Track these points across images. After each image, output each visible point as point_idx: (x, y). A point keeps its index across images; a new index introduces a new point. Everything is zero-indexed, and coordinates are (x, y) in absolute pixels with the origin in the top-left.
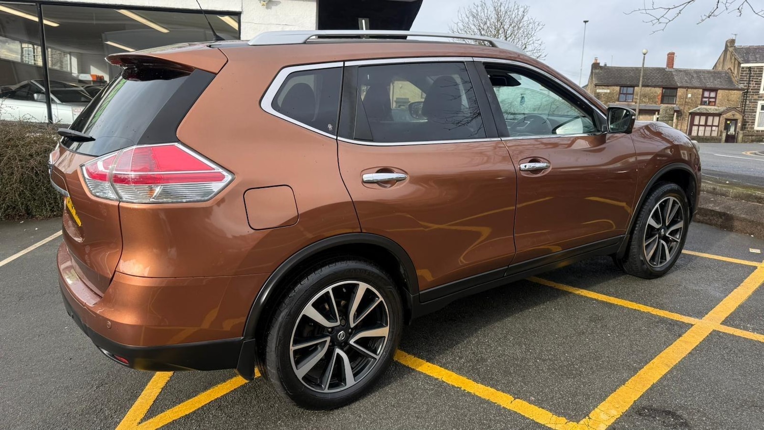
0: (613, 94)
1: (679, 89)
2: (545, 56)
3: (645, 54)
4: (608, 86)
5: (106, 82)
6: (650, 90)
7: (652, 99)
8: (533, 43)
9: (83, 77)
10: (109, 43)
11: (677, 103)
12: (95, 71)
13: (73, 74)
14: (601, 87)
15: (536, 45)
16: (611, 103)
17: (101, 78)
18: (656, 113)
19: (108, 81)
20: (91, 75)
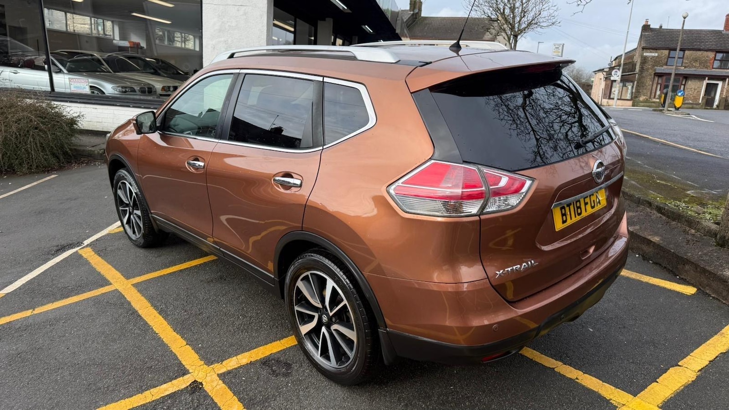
0: (661, 57)
2: (559, 23)
3: (685, 18)
4: (656, 49)
5: (143, 47)
6: (702, 54)
7: (704, 64)
8: (549, 9)
9: (125, 44)
10: (134, 14)
12: (135, 39)
13: (114, 41)
14: (648, 51)
15: (551, 11)
16: (659, 68)
17: (138, 44)
18: (707, 78)
19: (145, 47)
20: (130, 42)
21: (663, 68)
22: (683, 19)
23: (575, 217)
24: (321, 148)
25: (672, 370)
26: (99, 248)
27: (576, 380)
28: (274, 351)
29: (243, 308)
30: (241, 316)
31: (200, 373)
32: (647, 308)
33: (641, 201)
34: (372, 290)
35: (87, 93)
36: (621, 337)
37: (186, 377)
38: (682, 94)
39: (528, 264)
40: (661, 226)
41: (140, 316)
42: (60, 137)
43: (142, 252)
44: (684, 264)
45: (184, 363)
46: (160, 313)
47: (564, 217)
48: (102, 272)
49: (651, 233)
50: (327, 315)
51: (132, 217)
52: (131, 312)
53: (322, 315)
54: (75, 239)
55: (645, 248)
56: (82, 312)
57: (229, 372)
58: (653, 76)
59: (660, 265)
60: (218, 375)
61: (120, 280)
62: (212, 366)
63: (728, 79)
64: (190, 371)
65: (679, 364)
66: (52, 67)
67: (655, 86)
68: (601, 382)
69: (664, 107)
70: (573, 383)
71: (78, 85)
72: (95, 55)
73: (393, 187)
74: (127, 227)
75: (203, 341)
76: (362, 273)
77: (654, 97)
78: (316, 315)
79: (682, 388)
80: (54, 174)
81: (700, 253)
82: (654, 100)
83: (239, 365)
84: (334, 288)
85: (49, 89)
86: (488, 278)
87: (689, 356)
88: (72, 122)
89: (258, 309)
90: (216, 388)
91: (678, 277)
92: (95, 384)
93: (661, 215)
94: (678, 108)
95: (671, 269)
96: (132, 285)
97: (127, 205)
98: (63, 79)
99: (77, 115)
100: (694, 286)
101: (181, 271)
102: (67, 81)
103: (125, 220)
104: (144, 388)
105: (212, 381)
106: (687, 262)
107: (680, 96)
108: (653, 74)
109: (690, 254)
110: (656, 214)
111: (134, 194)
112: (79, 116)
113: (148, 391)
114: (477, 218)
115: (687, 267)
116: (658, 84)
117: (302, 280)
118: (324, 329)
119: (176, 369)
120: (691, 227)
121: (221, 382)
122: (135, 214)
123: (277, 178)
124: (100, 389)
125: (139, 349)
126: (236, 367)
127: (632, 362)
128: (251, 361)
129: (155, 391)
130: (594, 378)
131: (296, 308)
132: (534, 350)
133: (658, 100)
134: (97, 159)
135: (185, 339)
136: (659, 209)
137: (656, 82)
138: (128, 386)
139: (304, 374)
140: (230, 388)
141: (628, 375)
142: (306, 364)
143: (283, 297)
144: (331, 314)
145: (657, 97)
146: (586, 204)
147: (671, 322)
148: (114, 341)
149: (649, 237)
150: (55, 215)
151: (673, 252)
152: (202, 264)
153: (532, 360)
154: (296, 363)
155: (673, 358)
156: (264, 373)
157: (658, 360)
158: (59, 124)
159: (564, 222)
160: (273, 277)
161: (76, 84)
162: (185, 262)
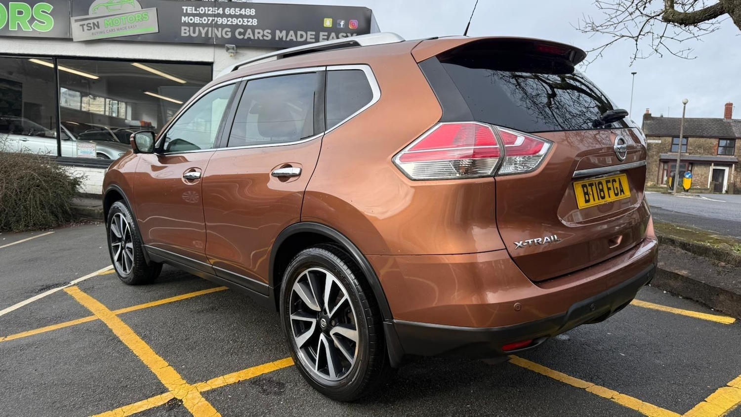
0: (665, 144)
1: (737, 140)
3: (685, 104)
4: (659, 137)
5: (154, 127)
6: (705, 141)
7: (708, 150)
9: (137, 123)
10: (147, 93)
11: (735, 154)
12: (146, 119)
13: (126, 121)
14: (652, 138)
16: (663, 154)
17: (150, 124)
18: (713, 164)
19: (156, 128)
20: (141, 122)
21: (667, 155)
22: (683, 105)
23: (599, 199)
24: (323, 134)
25: (720, 391)
26: (86, 287)
27: (611, 399)
28: (266, 371)
29: (234, 334)
30: (231, 341)
31: (181, 390)
32: (682, 336)
33: (663, 240)
34: (376, 274)
35: (94, 157)
36: (658, 361)
37: (164, 395)
38: (690, 176)
39: (550, 238)
40: (687, 261)
41: (120, 341)
42: (61, 195)
43: (131, 289)
44: (718, 295)
45: (163, 382)
46: (143, 339)
47: (587, 196)
48: (86, 305)
49: (678, 268)
50: (326, 318)
51: (123, 252)
52: (111, 338)
53: (321, 319)
54: (62, 280)
55: (672, 283)
56: (58, 338)
57: (213, 391)
58: (658, 162)
59: (691, 299)
60: (201, 393)
61: (103, 311)
62: (195, 385)
63: (734, 165)
64: (170, 390)
65: (728, 384)
66: (62, 135)
67: (661, 172)
68: (641, 401)
69: (673, 190)
70: (609, 404)
71: (86, 150)
72: (106, 128)
73: (400, 155)
74: (117, 264)
75: (187, 362)
76: (365, 257)
77: (662, 183)
78: (314, 321)
79: (736, 406)
80: (51, 231)
81: (734, 282)
82: (662, 186)
83: (226, 384)
84: (334, 282)
85: (56, 154)
86: (506, 249)
87: (738, 378)
88: (76, 182)
89: (251, 335)
90: (197, 405)
91: (713, 309)
92: (60, 402)
93: (686, 252)
94: (687, 191)
95: (704, 302)
96: (116, 315)
97: (120, 240)
98: (71, 146)
99: (80, 176)
100: (730, 316)
101: (170, 303)
102: (75, 147)
103: (116, 258)
104: (115, 405)
105: (193, 399)
106: (722, 291)
107: (687, 178)
108: (658, 160)
109: (723, 284)
110: (680, 251)
111: (127, 225)
112: (82, 177)
113: (120, 409)
114: (492, 179)
115: (722, 297)
116: (664, 169)
117: (298, 282)
118: (322, 337)
119: (154, 388)
120: (719, 260)
121: (203, 399)
122: (128, 248)
123: (276, 172)
124: (66, 406)
125: (115, 370)
126: (222, 385)
127: (673, 384)
128: (239, 381)
129: (128, 408)
130: (632, 398)
131: (292, 317)
132: (561, 372)
133: (666, 186)
134: (97, 219)
135: (167, 361)
136: (684, 246)
137: (662, 168)
138: (97, 404)
139: (298, 393)
140: (213, 405)
141: (670, 395)
142: (302, 383)
143: (278, 310)
144: (330, 315)
145: (664, 182)
146: (609, 189)
147: (711, 347)
148: (88, 363)
149: (676, 271)
150: (45, 262)
151: (704, 283)
152: (194, 297)
153: (559, 381)
154: (291, 382)
155: (719, 380)
156: (254, 391)
157: (703, 381)
158: (61, 183)
159: (587, 201)
160: (268, 286)
161: (83, 149)
162: (175, 295)
